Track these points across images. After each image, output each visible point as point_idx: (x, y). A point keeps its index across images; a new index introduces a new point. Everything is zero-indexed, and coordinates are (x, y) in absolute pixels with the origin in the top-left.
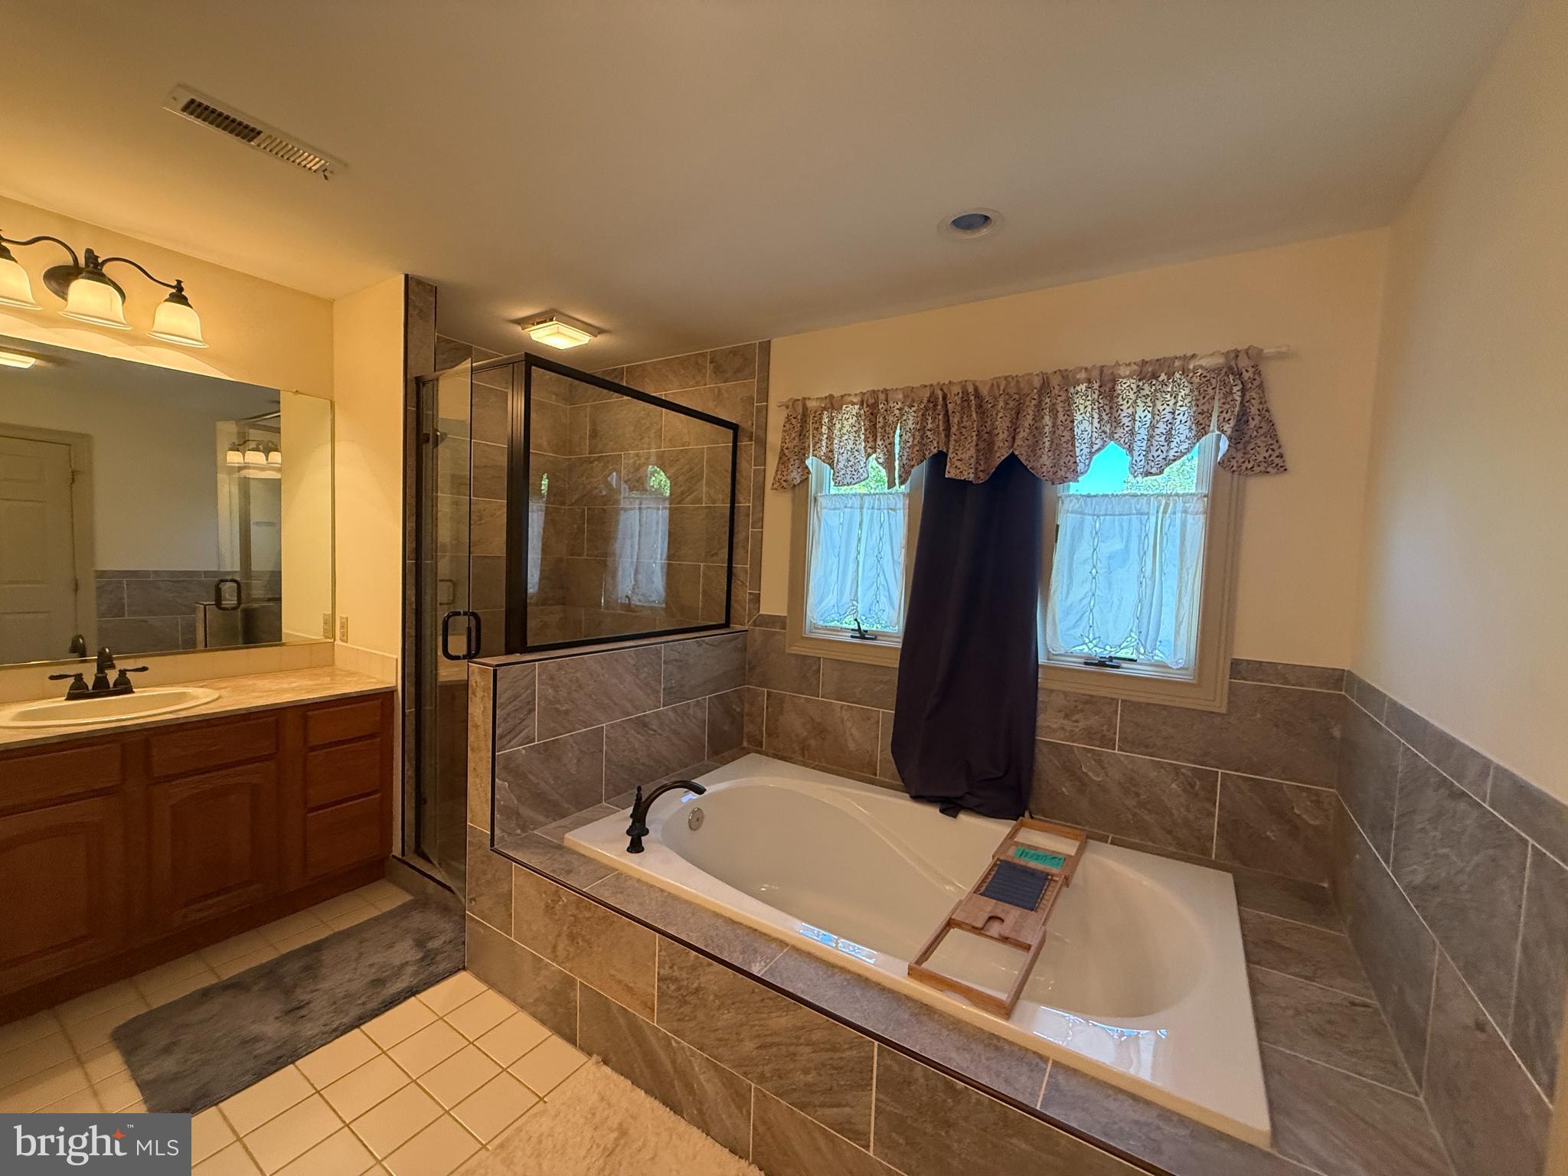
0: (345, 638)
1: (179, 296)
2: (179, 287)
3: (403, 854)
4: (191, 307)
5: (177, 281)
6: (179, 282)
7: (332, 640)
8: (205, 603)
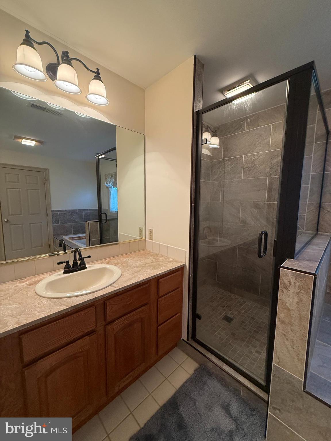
0: (151, 238)
1: (98, 77)
2: (98, 73)
3: (188, 340)
4: (102, 82)
5: (97, 69)
6: (98, 70)
7: (145, 239)
8: (89, 221)
